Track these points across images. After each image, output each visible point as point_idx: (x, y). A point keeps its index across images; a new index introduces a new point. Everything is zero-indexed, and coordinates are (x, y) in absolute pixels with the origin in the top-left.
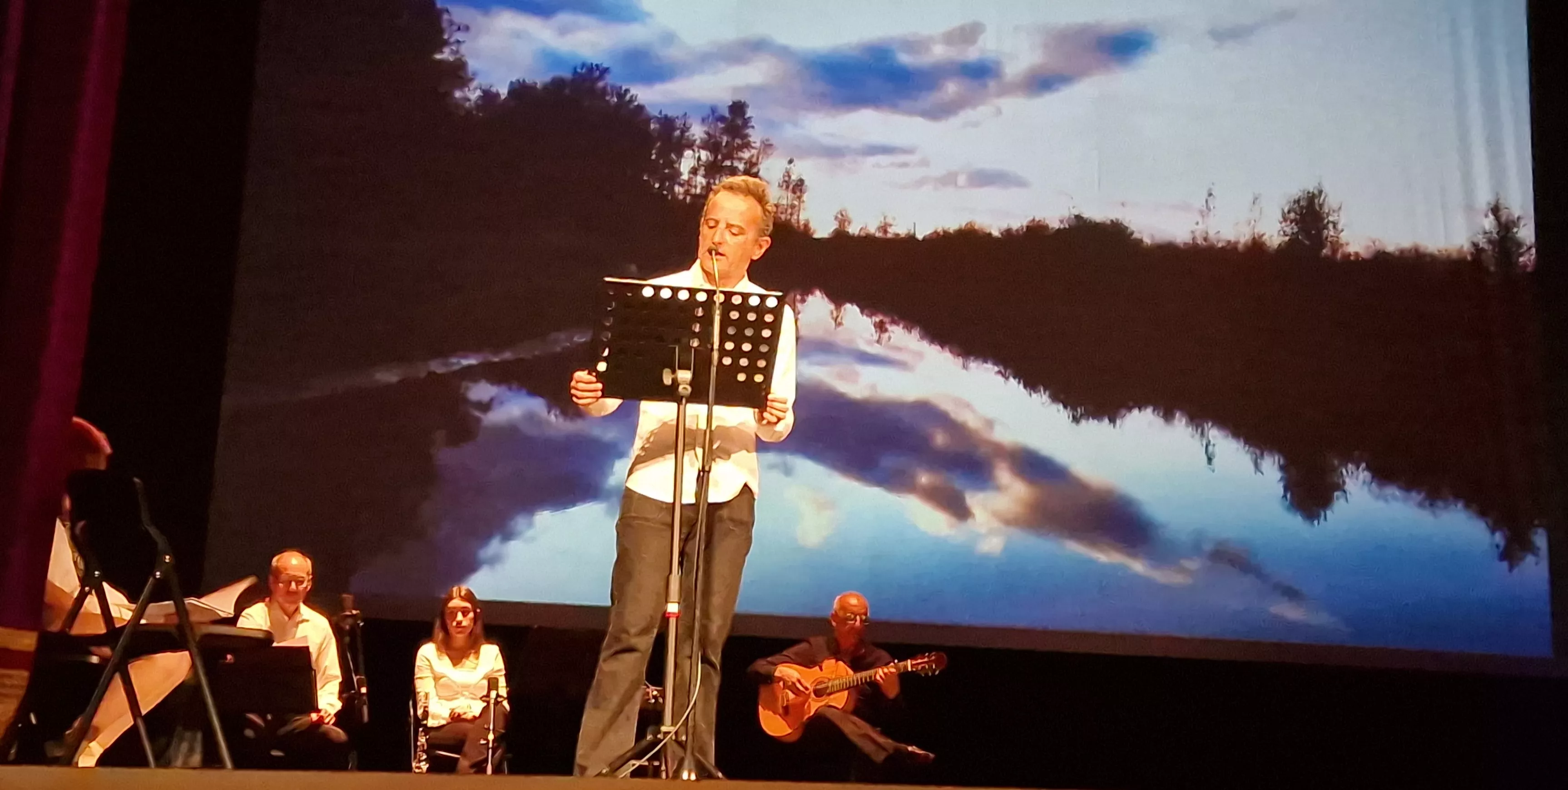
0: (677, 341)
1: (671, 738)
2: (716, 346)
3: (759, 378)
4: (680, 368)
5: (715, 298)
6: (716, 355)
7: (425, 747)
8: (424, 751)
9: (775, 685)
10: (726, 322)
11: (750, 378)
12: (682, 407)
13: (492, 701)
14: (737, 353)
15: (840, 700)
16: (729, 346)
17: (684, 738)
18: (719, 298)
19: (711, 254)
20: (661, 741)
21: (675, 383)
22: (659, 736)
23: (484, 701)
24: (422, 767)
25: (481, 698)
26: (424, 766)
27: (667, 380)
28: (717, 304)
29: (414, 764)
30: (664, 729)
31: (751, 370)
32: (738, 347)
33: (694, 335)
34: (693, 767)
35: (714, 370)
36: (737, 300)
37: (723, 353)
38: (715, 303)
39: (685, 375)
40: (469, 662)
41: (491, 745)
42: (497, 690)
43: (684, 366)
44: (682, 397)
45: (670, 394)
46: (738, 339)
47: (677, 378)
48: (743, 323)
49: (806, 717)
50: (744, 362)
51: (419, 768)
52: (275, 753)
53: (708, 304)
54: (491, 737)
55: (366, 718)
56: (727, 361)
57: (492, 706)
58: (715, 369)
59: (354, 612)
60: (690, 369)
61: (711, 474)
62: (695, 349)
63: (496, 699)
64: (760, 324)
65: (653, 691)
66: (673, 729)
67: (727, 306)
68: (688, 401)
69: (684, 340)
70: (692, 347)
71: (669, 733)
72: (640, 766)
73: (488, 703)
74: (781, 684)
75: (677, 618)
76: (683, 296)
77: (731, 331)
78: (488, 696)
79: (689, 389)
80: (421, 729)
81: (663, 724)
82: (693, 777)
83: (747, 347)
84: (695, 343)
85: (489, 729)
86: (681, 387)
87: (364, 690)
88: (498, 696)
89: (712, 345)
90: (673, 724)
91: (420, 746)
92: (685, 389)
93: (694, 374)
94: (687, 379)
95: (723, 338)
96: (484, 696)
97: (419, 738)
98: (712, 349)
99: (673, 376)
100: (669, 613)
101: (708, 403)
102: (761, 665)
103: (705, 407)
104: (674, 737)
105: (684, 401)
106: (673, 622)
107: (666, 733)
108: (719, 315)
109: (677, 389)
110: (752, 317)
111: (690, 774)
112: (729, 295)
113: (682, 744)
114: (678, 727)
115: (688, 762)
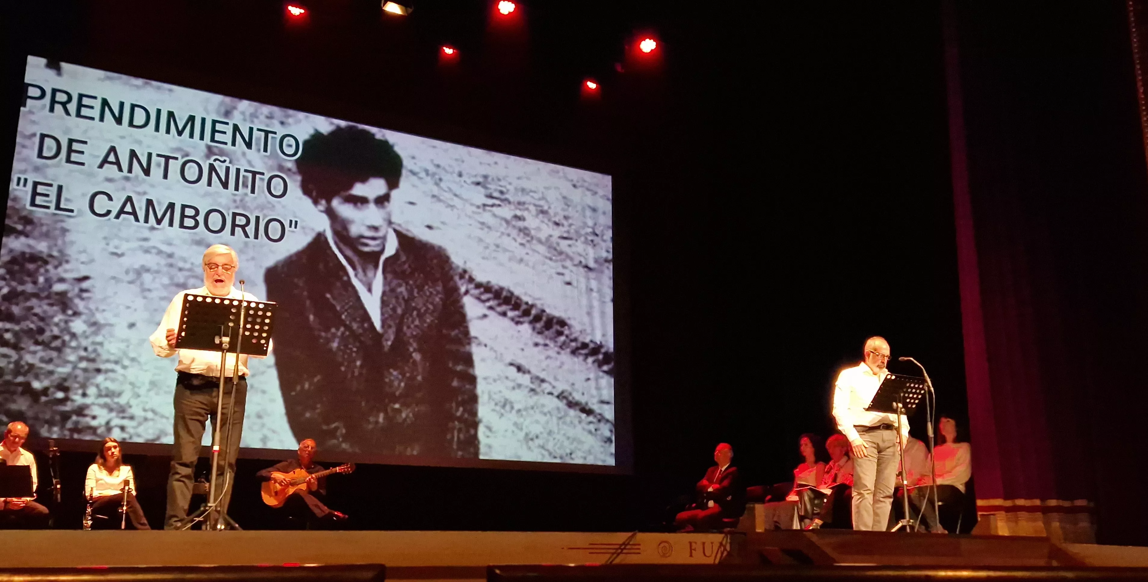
0: (223, 324)
2: (241, 326)
3: (263, 342)
4: (224, 336)
6: (241, 330)
7: (90, 514)
8: (90, 515)
9: (270, 481)
10: (247, 315)
11: (259, 341)
12: (224, 354)
13: (126, 491)
14: (252, 329)
15: (303, 487)
16: (249, 326)
17: (219, 509)
18: (245, 304)
19: (240, 283)
20: (207, 510)
21: (221, 343)
22: (207, 508)
23: (121, 491)
24: (89, 523)
25: (120, 490)
26: (90, 523)
27: (217, 341)
28: (243, 307)
29: (84, 522)
30: (209, 505)
31: (260, 337)
32: (253, 327)
33: (231, 321)
34: (223, 522)
36: (253, 305)
37: (245, 329)
39: (226, 340)
40: (116, 473)
41: (124, 512)
42: (129, 486)
43: (226, 335)
45: (219, 348)
46: (253, 323)
47: (222, 340)
48: (255, 316)
49: (287, 496)
50: (256, 334)
51: (87, 524)
52: (13, 517)
53: (239, 307)
54: (125, 508)
55: (59, 500)
56: (247, 333)
57: (126, 494)
58: (240, 337)
59: (55, 449)
60: (228, 336)
62: (232, 327)
63: (128, 490)
64: (265, 316)
65: (207, 485)
66: (214, 505)
67: (248, 308)
68: (226, 352)
69: (226, 323)
70: (229, 326)
72: (199, 521)
73: (124, 492)
74: (273, 482)
75: (218, 452)
76: (227, 302)
77: (250, 319)
78: (124, 489)
79: (228, 346)
80: (88, 505)
81: (209, 502)
82: (223, 527)
83: (257, 327)
84: (231, 324)
85: (124, 504)
86: (224, 345)
87: (58, 486)
88: (129, 489)
89: (240, 326)
90: (214, 502)
91: (87, 513)
92: (226, 346)
93: (231, 339)
95: (246, 322)
96: (122, 489)
97: (87, 509)
98: (240, 328)
99: (220, 340)
100: (214, 451)
101: (236, 353)
102: (264, 473)
103: (235, 354)
104: (214, 509)
105: (225, 351)
106: (216, 454)
107: (210, 507)
108: (244, 312)
109: (222, 346)
110: (260, 313)
111: (221, 526)
112: (249, 302)
113: (218, 512)
114: (216, 503)
115: (221, 520)
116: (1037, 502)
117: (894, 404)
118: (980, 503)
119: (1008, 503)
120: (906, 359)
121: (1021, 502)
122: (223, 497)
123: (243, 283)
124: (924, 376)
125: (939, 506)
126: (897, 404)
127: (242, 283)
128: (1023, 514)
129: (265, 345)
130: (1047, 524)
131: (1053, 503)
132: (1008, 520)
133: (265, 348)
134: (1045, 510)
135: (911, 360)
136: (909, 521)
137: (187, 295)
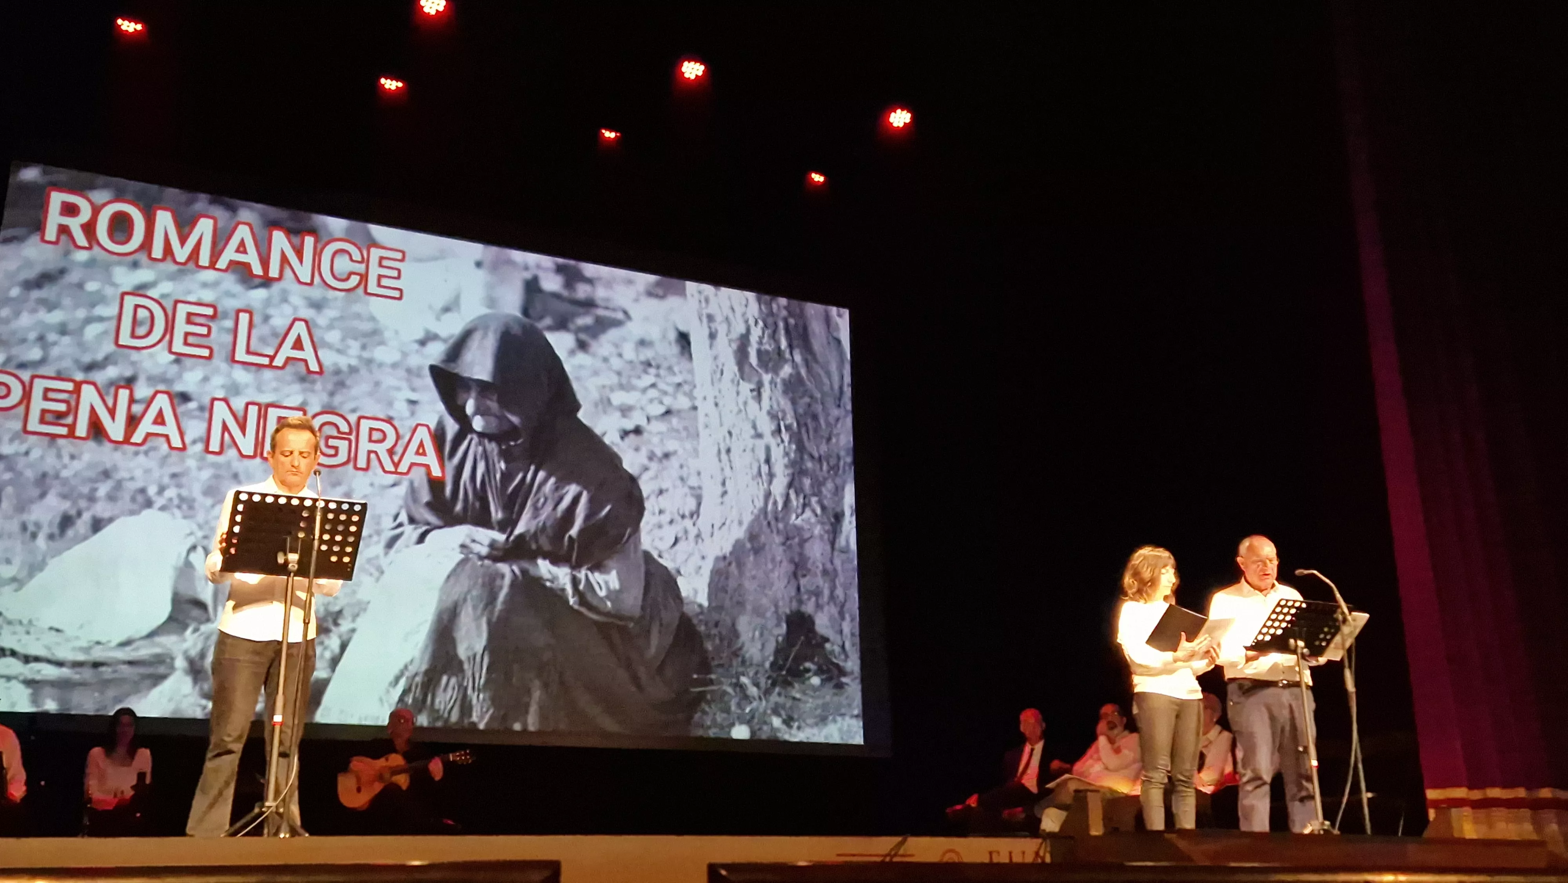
0: (290, 533)
1: (273, 809)
2: (317, 538)
3: (346, 560)
4: (290, 552)
5: (317, 504)
6: (316, 543)
10: (324, 520)
11: (340, 560)
14: (331, 542)
16: (326, 537)
17: (281, 810)
18: (321, 504)
20: (264, 813)
21: (286, 563)
22: (263, 809)
27: (281, 560)
28: (319, 508)
30: (267, 804)
31: (341, 554)
32: (332, 538)
33: (302, 530)
34: (288, 829)
35: (314, 554)
36: (332, 506)
37: (322, 542)
38: (317, 507)
39: (293, 557)
40: (126, 762)
43: (293, 551)
44: (291, 573)
46: (333, 532)
47: (288, 559)
48: (336, 521)
49: (374, 793)
50: (336, 549)
53: (313, 509)
56: (324, 548)
58: (315, 552)
60: (296, 552)
61: (309, 625)
62: (302, 539)
63: (143, 788)
64: (349, 522)
66: (274, 804)
67: (326, 510)
69: (293, 533)
70: (299, 538)
71: (271, 807)
75: (281, 726)
77: (328, 527)
79: (296, 566)
80: (84, 811)
81: (267, 800)
82: (287, 836)
83: (338, 538)
84: (301, 535)
86: (290, 566)
89: (314, 537)
90: (275, 799)
92: (293, 566)
93: (301, 557)
94: (295, 559)
95: (323, 531)
98: (314, 539)
99: (285, 558)
101: (309, 577)
104: (274, 811)
105: (292, 574)
107: (269, 807)
108: (320, 516)
109: (288, 566)
110: (343, 517)
111: (285, 835)
112: (327, 502)
113: (280, 815)
114: (277, 802)
115: (284, 827)
116: (1521, 793)
117: (1292, 641)
118: (1432, 794)
119: (1476, 795)
120: (1306, 572)
121: (1495, 793)
122: (288, 792)
123: (319, 474)
124: (1335, 600)
125: (1369, 799)
126: (1296, 642)
127: (317, 473)
128: (1499, 813)
129: (350, 565)
130: (1538, 826)
131: (1545, 793)
132: (1476, 821)
133: (349, 570)
134: (1536, 805)
135: (1313, 574)
136: (1323, 824)
137: (238, 493)
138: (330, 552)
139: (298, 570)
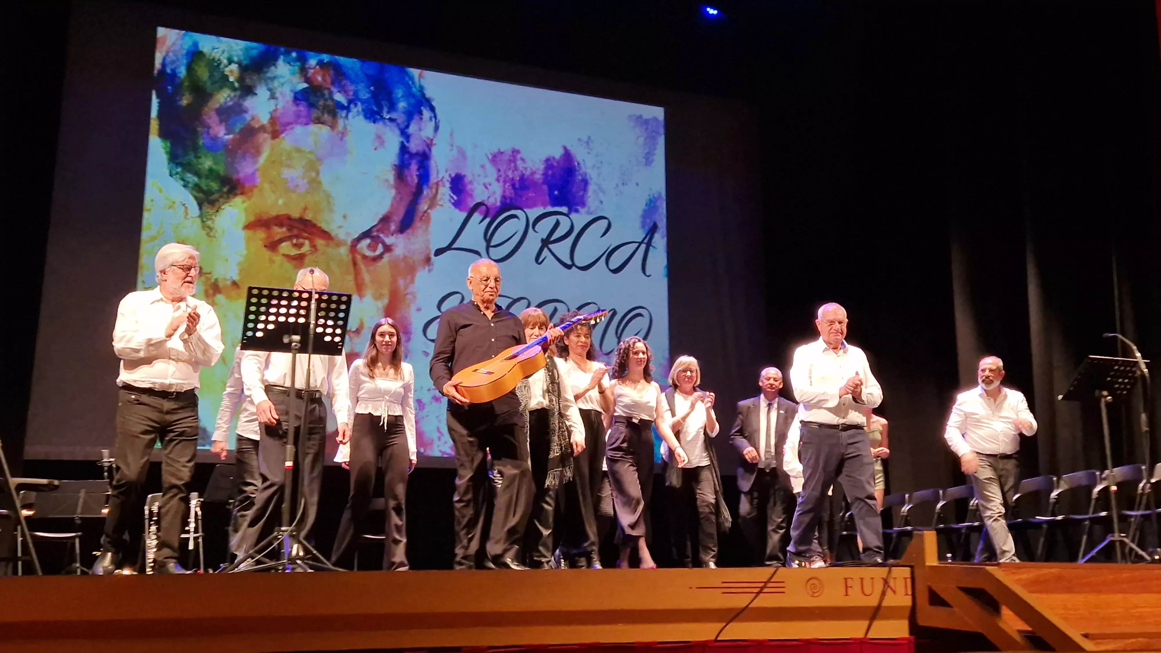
2: (313, 322)
3: (337, 339)
4: (293, 335)
6: (312, 327)
10: (319, 309)
11: (333, 339)
14: (325, 326)
16: (321, 322)
21: (291, 343)
27: (286, 340)
28: (313, 300)
31: (333, 335)
32: (326, 322)
33: (302, 316)
35: (312, 335)
37: (317, 325)
38: (312, 298)
39: (297, 338)
43: (295, 334)
46: (326, 318)
47: (291, 340)
48: (328, 310)
50: (329, 331)
53: (309, 299)
56: (319, 330)
60: (298, 335)
64: (337, 310)
67: (319, 301)
68: (297, 353)
70: (300, 323)
77: (321, 314)
79: (299, 345)
83: (331, 323)
84: (302, 321)
86: (294, 344)
93: (301, 337)
94: (297, 340)
95: (318, 318)
99: (289, 339)
101: (308, 353)
108: (315, 305)
109: (291, 346)
110: (333, 306)
112: (320, 295)
129: (340, 344)
133: (339, 347)
137: (250, 289)
138: (324, 334)
139: (300, 348)
